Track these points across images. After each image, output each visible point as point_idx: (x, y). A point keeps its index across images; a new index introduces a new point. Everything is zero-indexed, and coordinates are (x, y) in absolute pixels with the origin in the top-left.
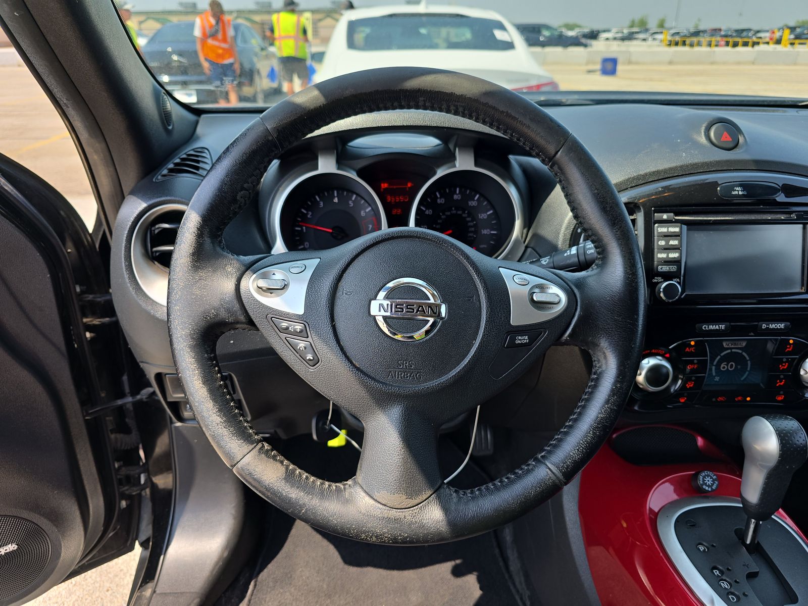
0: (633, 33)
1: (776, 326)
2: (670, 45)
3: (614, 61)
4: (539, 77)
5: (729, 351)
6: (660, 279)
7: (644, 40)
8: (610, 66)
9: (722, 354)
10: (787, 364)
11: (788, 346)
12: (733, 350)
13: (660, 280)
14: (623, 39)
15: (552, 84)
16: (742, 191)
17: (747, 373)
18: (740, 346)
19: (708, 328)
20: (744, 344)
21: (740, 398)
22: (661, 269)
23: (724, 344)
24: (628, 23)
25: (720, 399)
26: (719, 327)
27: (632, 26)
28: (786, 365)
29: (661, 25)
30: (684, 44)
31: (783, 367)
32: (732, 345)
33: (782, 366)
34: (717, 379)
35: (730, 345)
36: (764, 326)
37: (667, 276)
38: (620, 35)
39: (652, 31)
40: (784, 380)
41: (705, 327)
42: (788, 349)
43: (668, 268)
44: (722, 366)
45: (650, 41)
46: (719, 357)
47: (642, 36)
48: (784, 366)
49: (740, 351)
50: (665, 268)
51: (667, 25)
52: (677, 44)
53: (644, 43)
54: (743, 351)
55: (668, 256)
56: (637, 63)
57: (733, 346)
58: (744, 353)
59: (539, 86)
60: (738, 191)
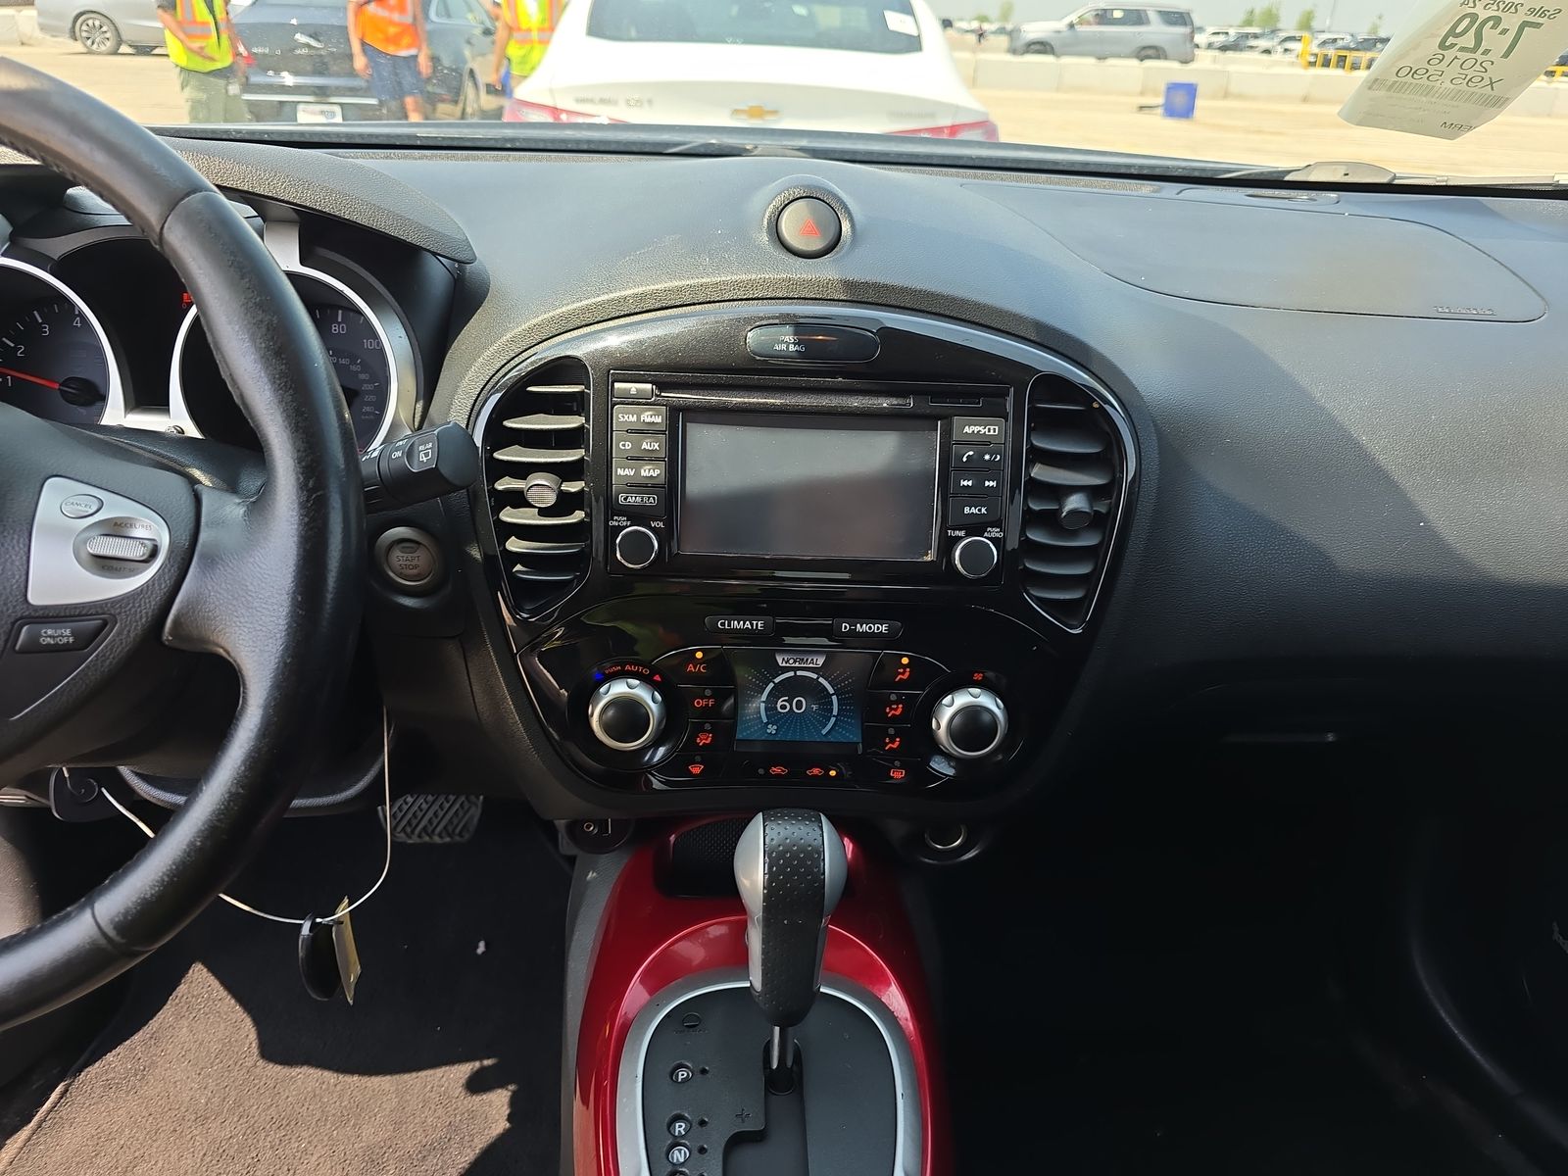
0: (1247, 36)
1: (870, 628)
2: (1312, 64)
3: (1190, 90)
4: (957, 109)
5: (792, 674)
6: (622, 520)
7: (1267, 51)
8: (1181, 102)
9: (777, 680)
10: (900, 706)
11: (901, 670)
12: (799, 673)
13: (625, 523)
14: (1224, 48)
15: (986, 126)
16: (795, 344)
17: (833, 719)
18: (811, 665)
19: (729, 625)
20: (821, 661)
21: (816, 771)
22: (625, 499)
23: (779, 660)
24: (1241, 17)
25: (776, 770)
26: (752, 625)
27: (1249, 23)
28: (898, 708)
29: (1306, 24)
30: (1341, 61)
31: (893, 712)
32: (795, 662)
33: (891, 709)
34: (772, 729)
35: (791, 661)
36: (845, 627)
37: (637, 515)
38: (1221, 38)
39: (1283, 35)
40: (898, 739)
41: (723, 624)
42: (900, 676)
43: (639, 499)
44: (779, 704)
45: (1278, 55)
46: (771, 685)
47: (1263, 43)
48: (896, 710)
49: (815, 676)
50: (634, 499)
51: (1316, 24)
52: (1326, 63)
53: (1265, 57)
54: (819, 676)
55: (638, 473)
56: (1240, 97)
57: (797, 665)
58: (821, 680)
59: (954, 129)
60: (788, 344)
